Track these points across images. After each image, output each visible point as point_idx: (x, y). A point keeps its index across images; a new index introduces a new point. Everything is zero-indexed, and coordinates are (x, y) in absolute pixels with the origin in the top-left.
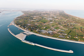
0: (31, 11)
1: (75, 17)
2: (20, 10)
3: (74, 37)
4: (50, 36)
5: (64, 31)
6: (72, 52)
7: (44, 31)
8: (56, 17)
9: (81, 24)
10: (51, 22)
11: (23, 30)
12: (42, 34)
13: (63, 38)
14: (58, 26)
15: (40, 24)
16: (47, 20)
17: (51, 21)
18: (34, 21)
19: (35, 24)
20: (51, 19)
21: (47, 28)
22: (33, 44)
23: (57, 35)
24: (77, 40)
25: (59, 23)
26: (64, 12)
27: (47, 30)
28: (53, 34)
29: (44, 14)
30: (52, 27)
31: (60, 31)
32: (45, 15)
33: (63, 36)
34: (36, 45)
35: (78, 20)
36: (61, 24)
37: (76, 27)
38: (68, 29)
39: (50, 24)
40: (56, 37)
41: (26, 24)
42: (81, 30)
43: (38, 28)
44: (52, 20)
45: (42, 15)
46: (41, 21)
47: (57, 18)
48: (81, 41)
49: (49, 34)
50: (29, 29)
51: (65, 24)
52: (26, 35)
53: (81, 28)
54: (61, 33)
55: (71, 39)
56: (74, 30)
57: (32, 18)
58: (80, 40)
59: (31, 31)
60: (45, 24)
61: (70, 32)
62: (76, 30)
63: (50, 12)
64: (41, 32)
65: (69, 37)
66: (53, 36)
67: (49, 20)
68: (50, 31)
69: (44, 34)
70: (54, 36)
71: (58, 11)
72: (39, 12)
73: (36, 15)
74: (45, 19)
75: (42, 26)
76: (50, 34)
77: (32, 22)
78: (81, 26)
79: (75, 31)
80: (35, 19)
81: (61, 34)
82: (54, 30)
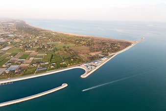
1: (49, 31)
3: (61, 64)
4: (17, 76)
5: (41, 58)
6: (66, 85)
8: (12, 35)
9: (62, 41)
10: (4, 47)
13: (45, 71)
14: (26, 52)
17: (3, 45)
20: (2, 40)
23: (30, 70)
24: (65, 66)
25: (26, 47)
26: (24, 22)
27: (4, 66)
28: (23, 70)
30: (12, 58)
31: (33, 60)
33: (44, 67)
35: (56, 36)
36: (29, 48)
37: (57, 47)
38: (47, 54)
39: (5, 51)
40: (32, 73)
42: (65, 50)
44: (6, 43)
47: (16, 38)
48: (71, 65)
49: (12, 74)
51: (39, 47)
53: (64, 47)
54: (38, 63)
55: (58, 67)
56: (56, 53)
58: (69, 64)
61: (51, 58)
62: (59, 51)
65: (53, 65)
66: (25, 75)
68: (12, 66)
70: (27, 72)
71: (10, 22)
76: (16, 73)
78: (63, 44)
79: (58, 53)
81: (39, 66)
82: (22, 62)
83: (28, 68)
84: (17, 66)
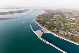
0: (53, 10)
2: (43, 9)
4: (68, 38)
7: (62, 32)
10: (72, 23)
11: (41, 27)
12: (59, 34)
15: (59, 24)
16: (69, 20)
17: (73, 21)
18: (53, 20)
19: (54, 23)
20: (74, 19)
21: (66, 28)
22: (48, 43)
23: (77, 39)
27: (66, 31)
28: (73, 37)
29: (66, 13)
30: (72, 29)
32: (67, 15)
34: (51, 44)
40: (76, 41)
41: (45, 22)
43: (56, 28)
44: (75, 21)
45: (63, 14)
46: (61, 20)
49: (67, 36)
50: (47, 28)
52: (43, 33)
57: (52, 17)
59: (49, 29)
60: (64, 24)
63: (74, 11)
64: (58, 32)
66: (72, 40)
67: (70, 20)
68: (69, 33)
69: (61, 35)
70: (74, 39)
72: (61, 11)
73: (56, 14)
74: (66, 18)
75: (61, 26)
76: (69, 37)
77: (51, 21)
80: (55, 18)
82: (75, 33)
83: (76, 37)
84: (72, 34)
